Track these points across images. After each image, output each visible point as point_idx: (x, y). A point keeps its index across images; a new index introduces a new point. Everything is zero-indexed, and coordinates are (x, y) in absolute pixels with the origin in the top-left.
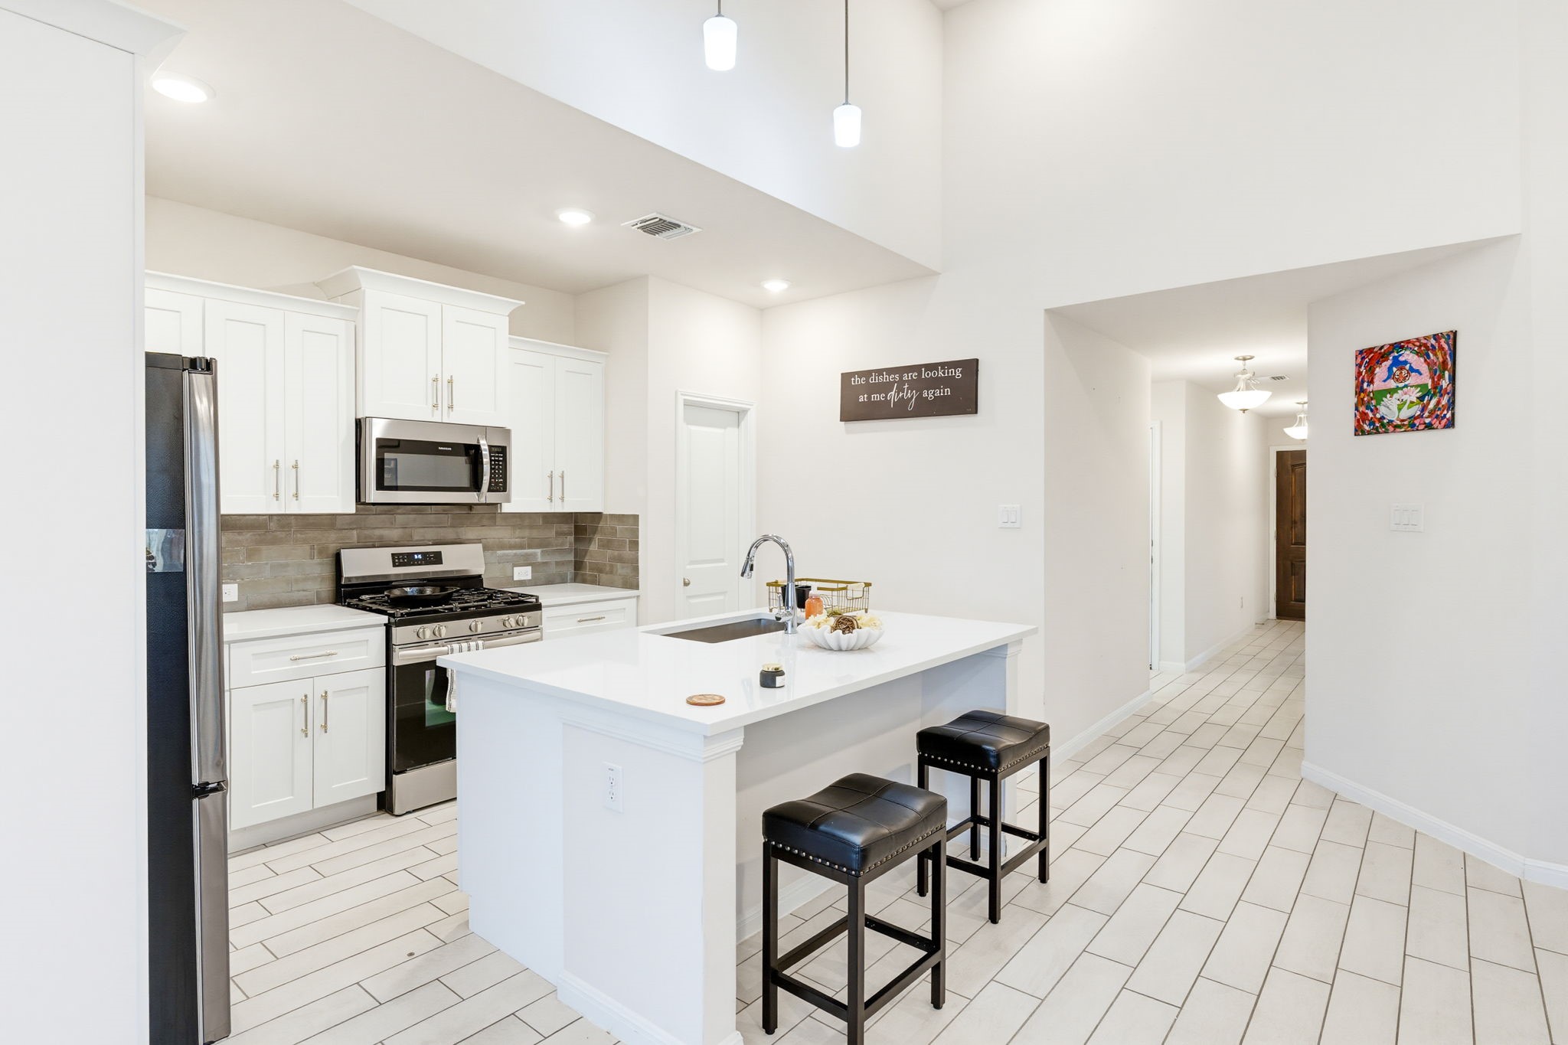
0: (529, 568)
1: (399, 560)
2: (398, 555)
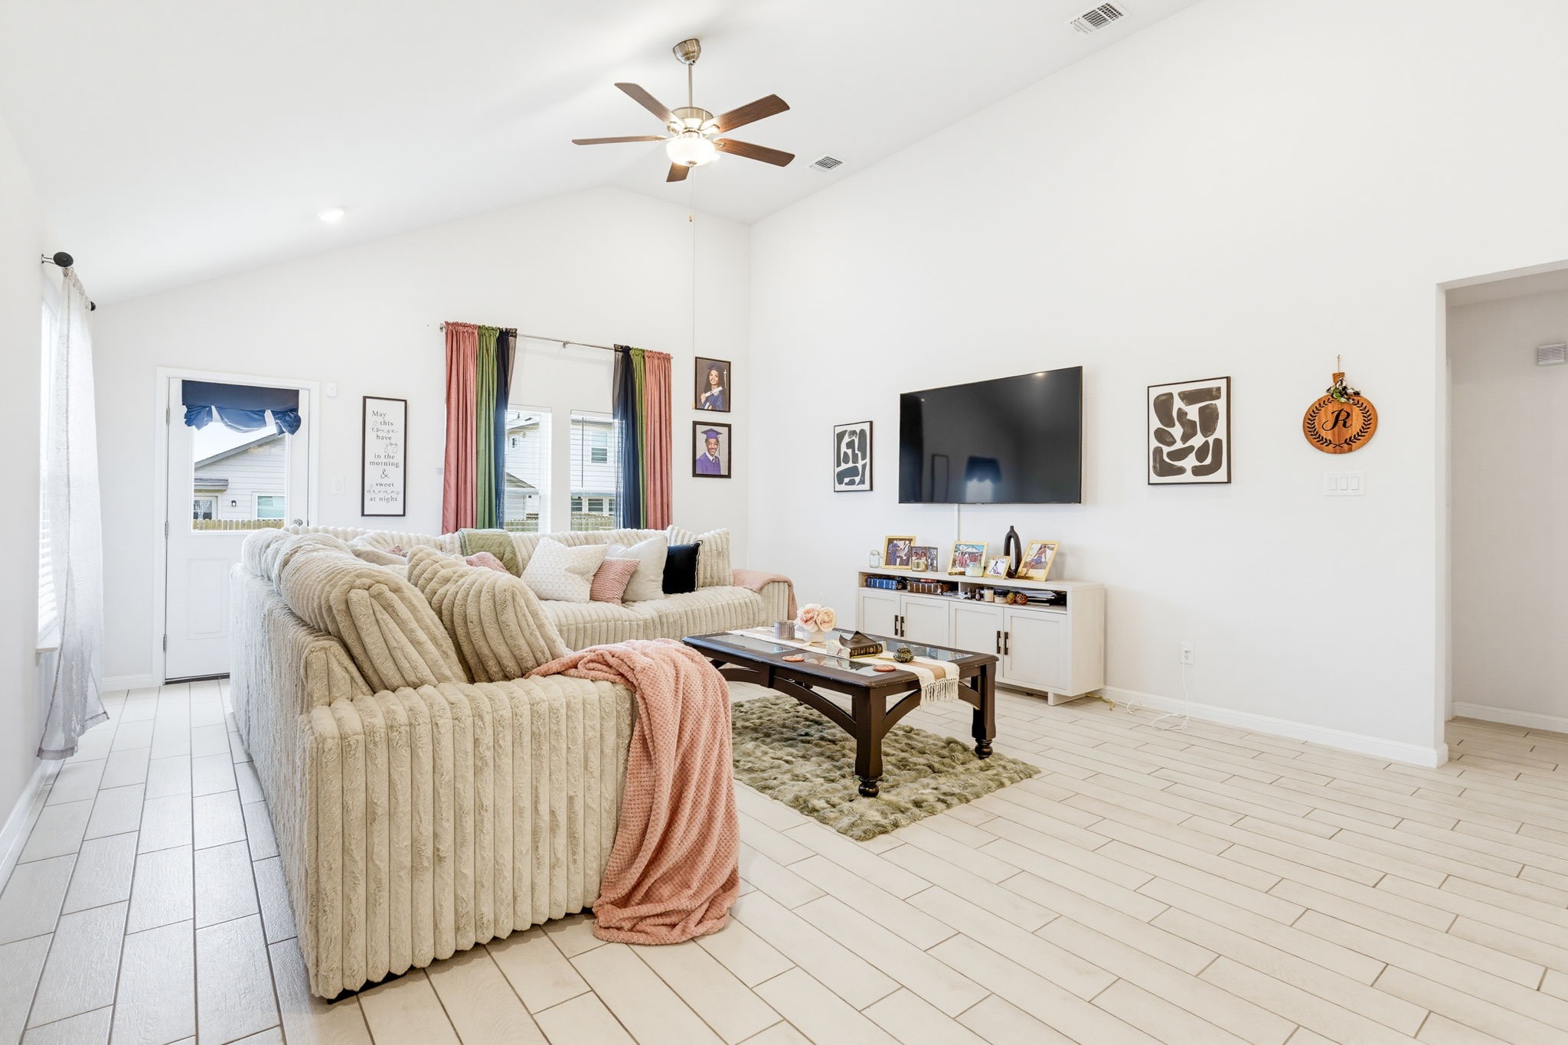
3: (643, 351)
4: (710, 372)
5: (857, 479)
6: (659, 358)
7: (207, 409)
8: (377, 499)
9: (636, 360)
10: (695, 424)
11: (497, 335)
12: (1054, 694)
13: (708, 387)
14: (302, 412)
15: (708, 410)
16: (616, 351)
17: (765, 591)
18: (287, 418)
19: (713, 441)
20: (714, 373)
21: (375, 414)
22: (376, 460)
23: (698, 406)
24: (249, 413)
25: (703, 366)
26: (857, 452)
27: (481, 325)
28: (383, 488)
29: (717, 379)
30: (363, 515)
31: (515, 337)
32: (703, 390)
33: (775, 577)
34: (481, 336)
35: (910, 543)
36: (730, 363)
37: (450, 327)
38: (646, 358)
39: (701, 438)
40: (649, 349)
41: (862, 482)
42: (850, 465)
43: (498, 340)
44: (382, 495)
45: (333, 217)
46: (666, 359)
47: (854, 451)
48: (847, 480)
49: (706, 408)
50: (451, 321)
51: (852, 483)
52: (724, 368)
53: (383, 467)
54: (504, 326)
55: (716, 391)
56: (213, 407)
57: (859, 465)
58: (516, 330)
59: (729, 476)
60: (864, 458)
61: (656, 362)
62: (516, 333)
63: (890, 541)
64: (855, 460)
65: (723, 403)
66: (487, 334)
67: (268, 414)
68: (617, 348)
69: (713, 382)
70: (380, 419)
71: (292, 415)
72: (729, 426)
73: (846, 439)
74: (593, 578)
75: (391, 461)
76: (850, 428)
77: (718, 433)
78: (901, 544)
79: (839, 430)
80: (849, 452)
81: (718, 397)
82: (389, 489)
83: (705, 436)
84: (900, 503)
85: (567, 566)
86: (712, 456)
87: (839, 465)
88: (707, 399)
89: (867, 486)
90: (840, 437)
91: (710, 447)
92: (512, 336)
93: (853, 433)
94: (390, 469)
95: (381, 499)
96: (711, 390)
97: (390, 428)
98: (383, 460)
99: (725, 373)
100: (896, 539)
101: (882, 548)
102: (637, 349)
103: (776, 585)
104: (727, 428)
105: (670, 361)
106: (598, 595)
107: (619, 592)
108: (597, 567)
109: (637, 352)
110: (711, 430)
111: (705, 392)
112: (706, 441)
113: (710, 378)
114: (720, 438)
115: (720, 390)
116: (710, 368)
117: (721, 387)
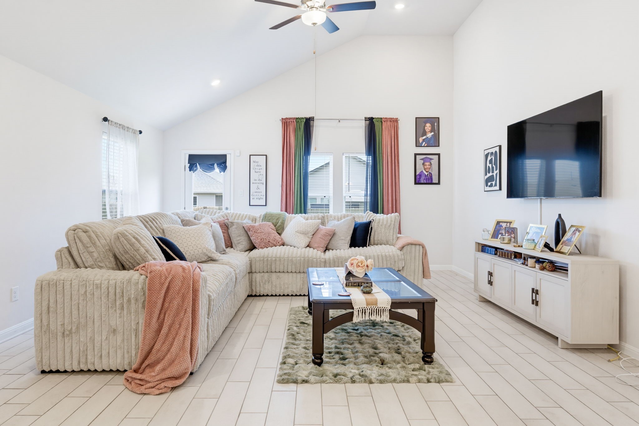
3: (381, 119)
4: (425, 125)
5: (494, 183)
6: (391, 121)
7: (195, 165)
8: (255, 198)
9: (377, 124)
10: (416, 155)
11: (305, 121)
12: (561, 339)
13: (424, 133)
14: (228, 164)
15: (424, 146)
16: (365, 120)
17: (405, 249)
18: (221, 166)
19: (427, 164)
20: (428, 125)
21: (254, 162)
22: (255, 182)
23: (418, 145)
24: (209, 165)
25: (420, 122)
26: (493, 166)
27: (297, 117)
28: (257, 194)
29: (430, 128)
30: (250, 205)
31: (314, 121)
32: (421, 135)
33: (413, 242)
34: (297, 122)
35: (510, 225)
36: (439, 118)
37: (284, 120)
38: (383, 122)
39: (419, 163)
40: (385, 117)
41: (496, 185)
42: (491, 174)
43: (305, 123)
44: (257, 197)
45: (216, 83)
46: (395, 121)
47: (492, 165)
48: (489, 184)
49: (423, 145)
50: (284, 118)
51: (491, 186)
52: (435, 122)
53: (258, 184)
54: (308, 116)
55: (430, 135)
56: (197, 164)
57: (494, 174)
58: (314, 117)
59: (439, 183)
60: (496, 170)
61: (389, 123)
62: (314, 119)
63: (498, 223)
64: (493, 172)
65: (435, 141)
66: (300, 121)
67: (216, 165)
68: (366, 119)
69: (427, 131)
70: (256, 164)
71: (223, 165)
72: (439, 155)
73: (489, 158)
74: (311, 236)
75: (261, 182)
76: (490, 151)
77: (431, 159)
78: (504, 225)
79: (486, 152)
80: (490, 165)
81: (431, 138)
82: (260, 194)
83: (422, 161)
85: (297, 230)
86: (427, 172)
87: (486, 175)
88: (424, 140)
89: (497, 188)
90: (487, 156)
91: (425, 167)
92: (312, 120)
93: (492, 153)
94: (260, 186)
95: (257, 199)
96: (426, 135)
97: (260, 168)
98: (257, 181)
99: (436, 124)
100: (502, 222)
101: (491, 227)
102: (378, 118)
103: (413, 246)
104: (437, 156)
105: (398, 122)
106: (312, 245)
107: (324, 245)
108: (315, 231)
109: (377, 120)
110: (427, 158)
111: (422, 137)
112: (423, 164)
113: (426, 128)
114: (432, 162)
115: (432, 135)
116: (426, 123)
117: (433, 133)
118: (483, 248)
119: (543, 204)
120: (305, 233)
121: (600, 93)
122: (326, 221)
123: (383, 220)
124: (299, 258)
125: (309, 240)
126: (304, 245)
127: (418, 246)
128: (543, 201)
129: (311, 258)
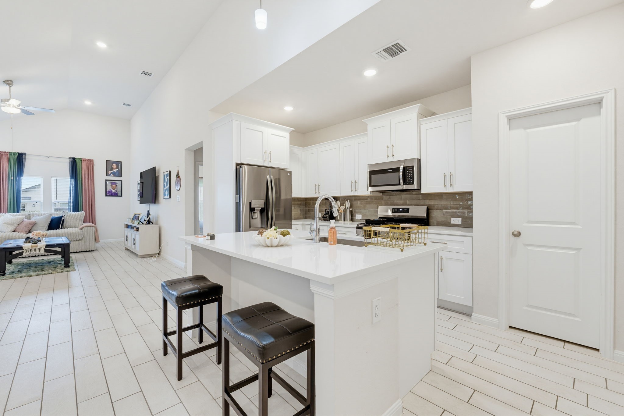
0: (460, 219)
1: (394, 211)
2: (395, 209)
3: (81, 159)
9: (78, 162)
10: (106, 180)
16: (69, 159)
19: (114, 186)
20: (115, 165)
23: (108, 175)
27: (10, 152)
29: (116, 167)
31: (26, 155)
32: (110, 170)
33: (88, 225)
34: (10, 155)
36: (121, 162)
38: (83, 161)
39: (109, 185)
40: (84, 158)
42: (139, 193)
43: (18, 156)
46: (91, 162)
52: (119, 164)
54: (21, 152)
55: (115, 170)
58: (26, 153)
59: (121, 196)
61: (87, 162)
63: (135, 214)
65: (120, 174)
66: (13, 155)
69: (114, 168)
72: (121, 181)
73: (139, 185)
74: (17, 226)
77: (116, 183)
81: (116, 172)
84: (140, 204)
86: (114, 190)
88: (112, 173)
92: (24, 155)
96: (113, 170)
99: (119, 165)
101: (132, 217)
102: (79, 158)
103: (89, 227)
104: (120, 182)
105: (93, 162)
106: (16, 230)
107: (27, 229)
108: (20, 223)
109: (78, 159)
110: (113, 183)
111: (111, 171)
112: (111, 185)
113: (113, 166)
114: (117, 185)
115: (117, 171)
116: (113, 164)
117: (117, 169)
118: (128, 226)
119: (150, 207)
120: (11, 224)
121: (155, 167)
122: (32, 216)
123: (73, 215)
124: (4, 238)
125: (15, 228)
126: (10, 230)
127: (92, 227)
128: (150, 205)
129: (14, 237)
